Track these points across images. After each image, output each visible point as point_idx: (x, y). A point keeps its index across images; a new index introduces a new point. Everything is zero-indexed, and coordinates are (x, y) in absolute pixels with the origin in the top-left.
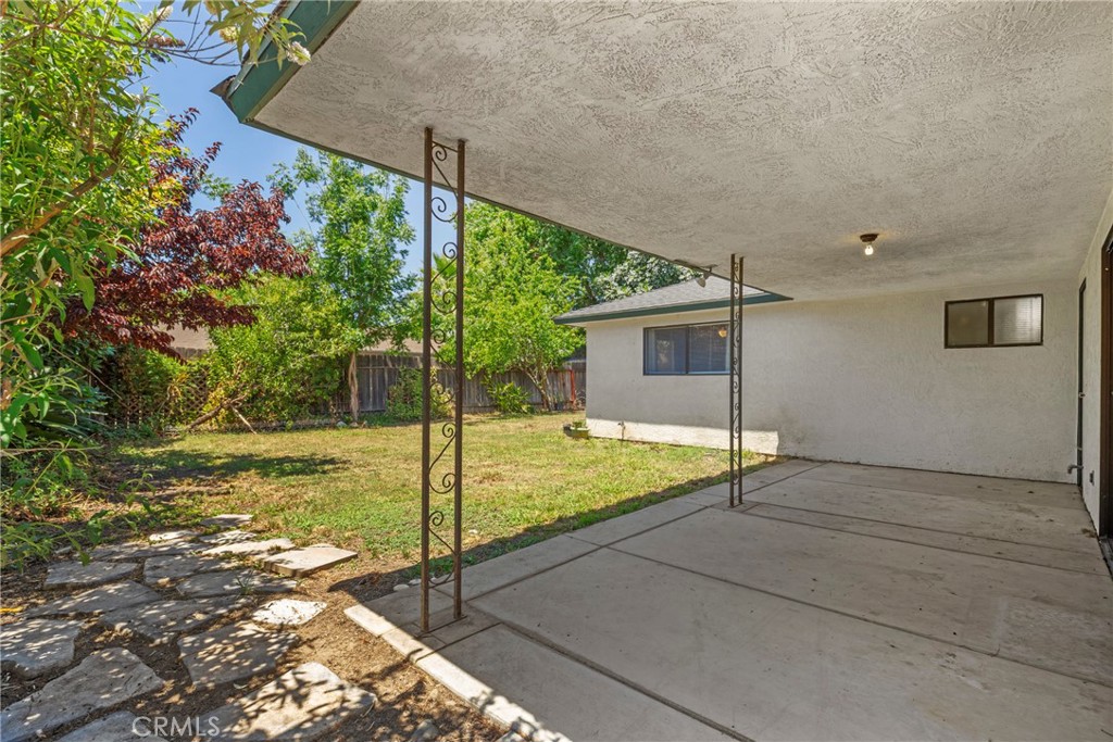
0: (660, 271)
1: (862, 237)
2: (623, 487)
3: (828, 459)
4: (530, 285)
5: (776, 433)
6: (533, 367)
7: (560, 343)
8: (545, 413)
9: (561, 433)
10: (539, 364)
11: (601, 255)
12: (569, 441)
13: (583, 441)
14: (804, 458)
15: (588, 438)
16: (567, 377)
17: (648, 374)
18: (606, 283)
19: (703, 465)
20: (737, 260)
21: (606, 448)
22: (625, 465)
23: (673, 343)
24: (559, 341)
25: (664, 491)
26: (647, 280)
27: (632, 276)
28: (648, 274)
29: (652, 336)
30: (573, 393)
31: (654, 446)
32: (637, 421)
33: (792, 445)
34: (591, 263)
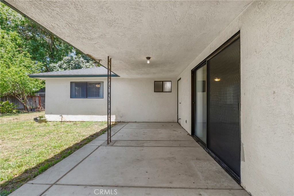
0: (75, 65)
1: (147, 58)
2: (63, 144)
3: (129, 121)
4: (18, 62)
5: (115, 115)
6: (19, 95)
7: (33, 86)
8: (26, 113)
9: (32, 121)
10: (22, 93)
11: (52, 57)
12: (36, 124)
13: (44, 123)
14: (123, 122)
15: (46, 122)
16: (37, 99)
17: (72, 98)
18: (54, 66)
19: (94, 128)
20: (109, 59)
21: (54, 125)
22: (63, 132)
23: (80, 88)
24: (33, 85)
25: (81, 142)
26: (70, 68)
27: (65, 66)
28: (70, 66)
29: (74, 85)
30: (40, 104)
31: (75, 123)
32: (68, 114)
33: (119, 118)
34: (48, 59)
